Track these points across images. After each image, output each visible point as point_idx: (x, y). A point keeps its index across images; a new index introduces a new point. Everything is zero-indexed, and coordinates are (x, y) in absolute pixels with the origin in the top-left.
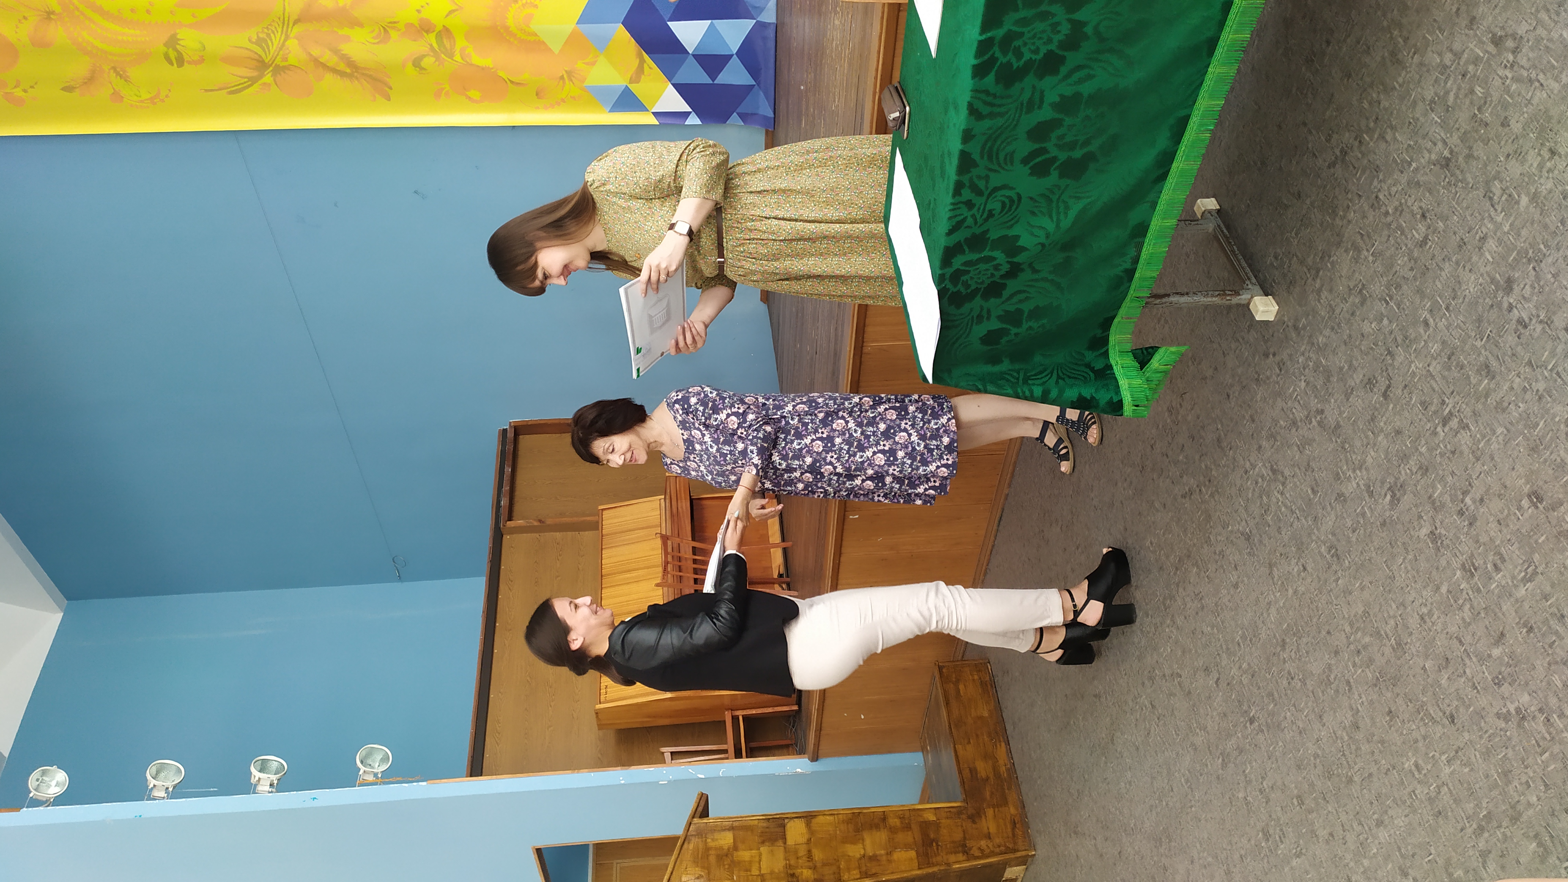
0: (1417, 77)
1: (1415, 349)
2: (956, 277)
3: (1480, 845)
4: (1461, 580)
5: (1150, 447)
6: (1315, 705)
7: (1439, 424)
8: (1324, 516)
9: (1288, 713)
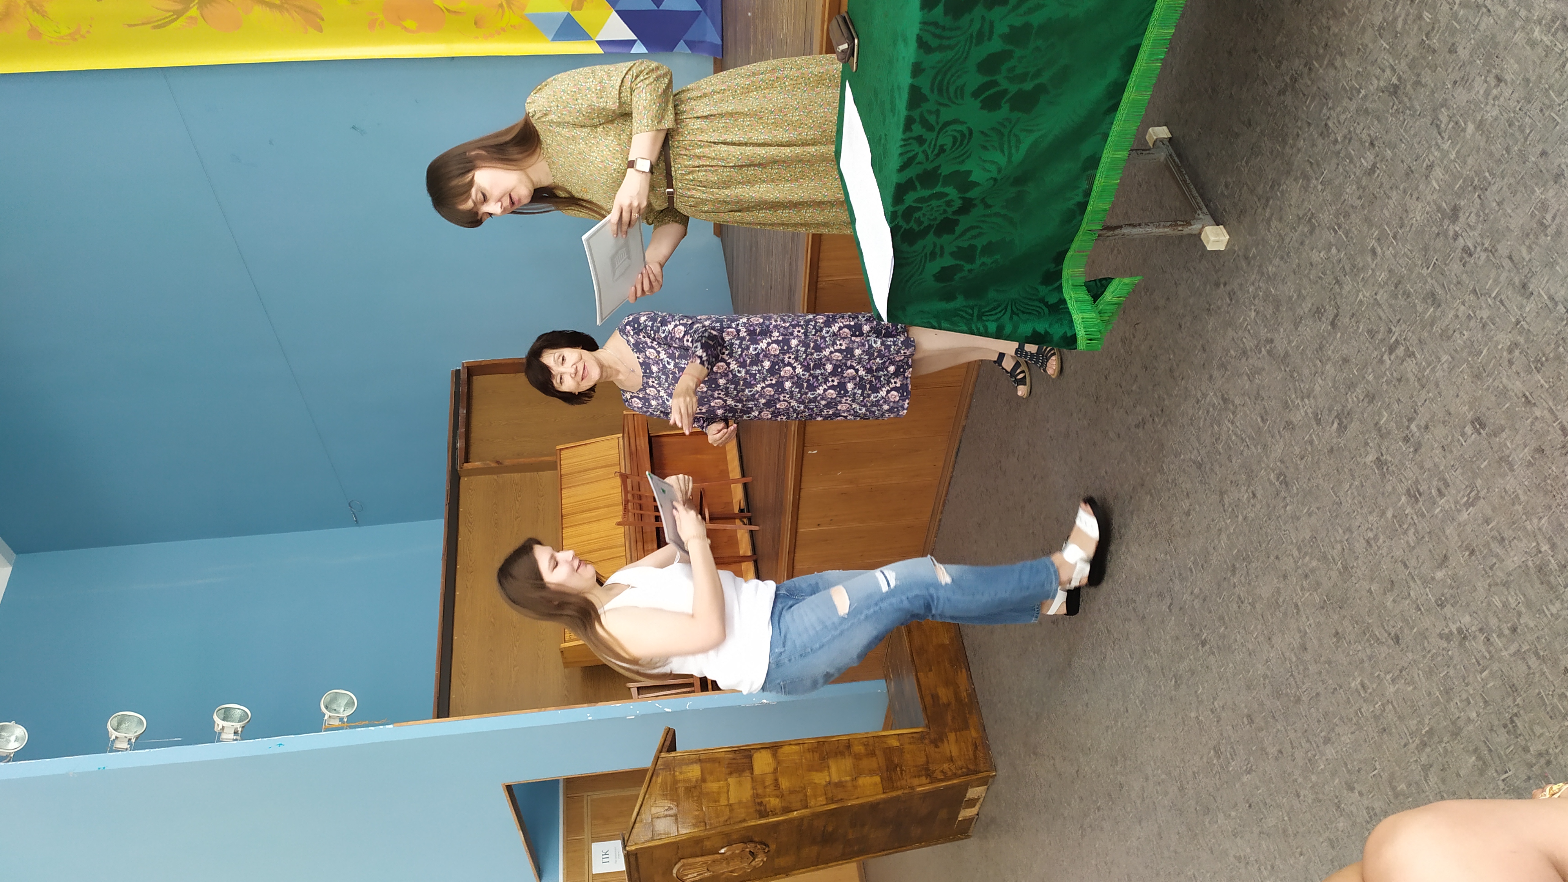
0: (1368, 1)
1: (1363, 278)
2: (908, 214)
3: (1422, 759)
4: (1406, 505)
5: (1104, 378)
6: (1264, 627)
7: (1385, 352)
8: (1273, 443)
9: (1238, 636)
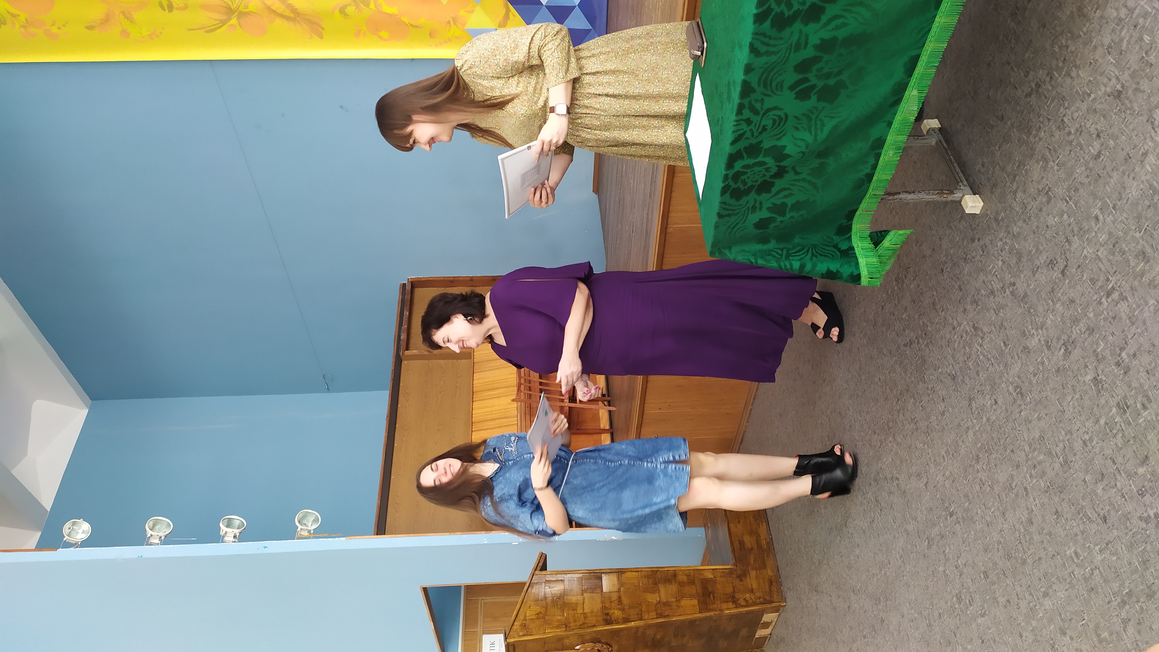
0: (1099, 27)
1: (1088, 238)
2: (736, 176)
3: (1122, 614)
4: (1116, 415)
5: (881, 307)
6: (1000, 505)
7: (1104, 296)
8: (1013, 363)
9: (979, 510)
